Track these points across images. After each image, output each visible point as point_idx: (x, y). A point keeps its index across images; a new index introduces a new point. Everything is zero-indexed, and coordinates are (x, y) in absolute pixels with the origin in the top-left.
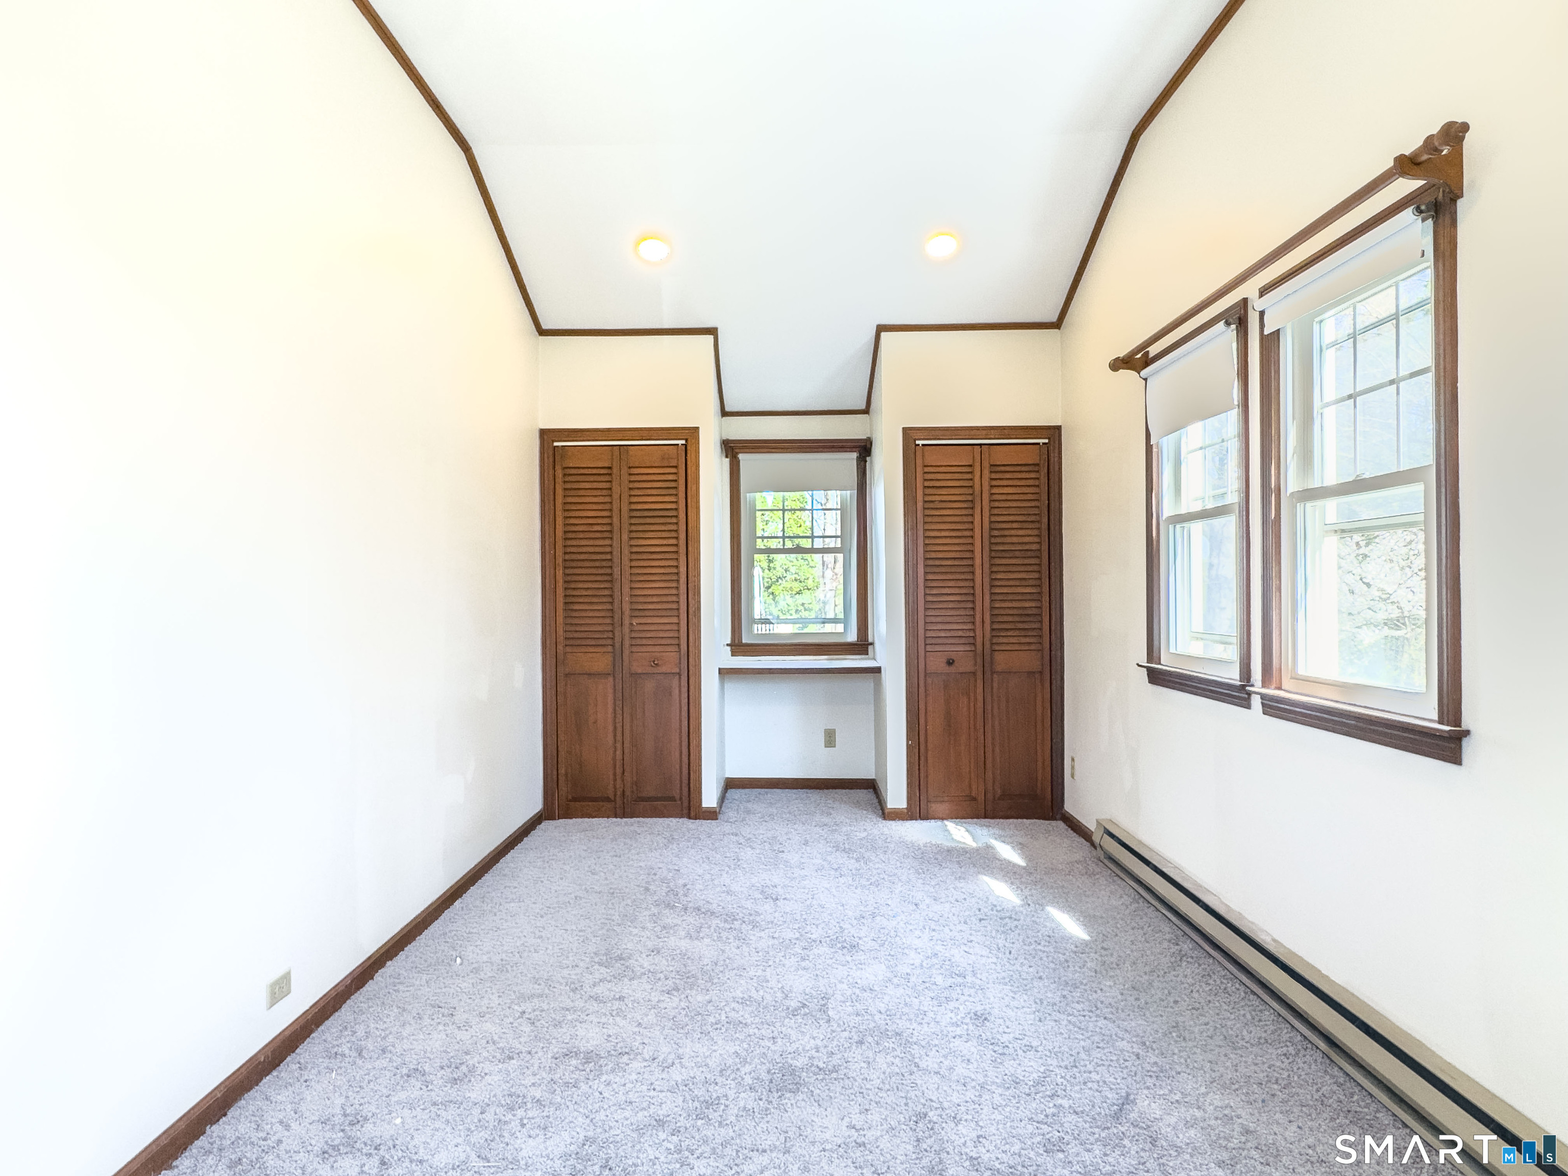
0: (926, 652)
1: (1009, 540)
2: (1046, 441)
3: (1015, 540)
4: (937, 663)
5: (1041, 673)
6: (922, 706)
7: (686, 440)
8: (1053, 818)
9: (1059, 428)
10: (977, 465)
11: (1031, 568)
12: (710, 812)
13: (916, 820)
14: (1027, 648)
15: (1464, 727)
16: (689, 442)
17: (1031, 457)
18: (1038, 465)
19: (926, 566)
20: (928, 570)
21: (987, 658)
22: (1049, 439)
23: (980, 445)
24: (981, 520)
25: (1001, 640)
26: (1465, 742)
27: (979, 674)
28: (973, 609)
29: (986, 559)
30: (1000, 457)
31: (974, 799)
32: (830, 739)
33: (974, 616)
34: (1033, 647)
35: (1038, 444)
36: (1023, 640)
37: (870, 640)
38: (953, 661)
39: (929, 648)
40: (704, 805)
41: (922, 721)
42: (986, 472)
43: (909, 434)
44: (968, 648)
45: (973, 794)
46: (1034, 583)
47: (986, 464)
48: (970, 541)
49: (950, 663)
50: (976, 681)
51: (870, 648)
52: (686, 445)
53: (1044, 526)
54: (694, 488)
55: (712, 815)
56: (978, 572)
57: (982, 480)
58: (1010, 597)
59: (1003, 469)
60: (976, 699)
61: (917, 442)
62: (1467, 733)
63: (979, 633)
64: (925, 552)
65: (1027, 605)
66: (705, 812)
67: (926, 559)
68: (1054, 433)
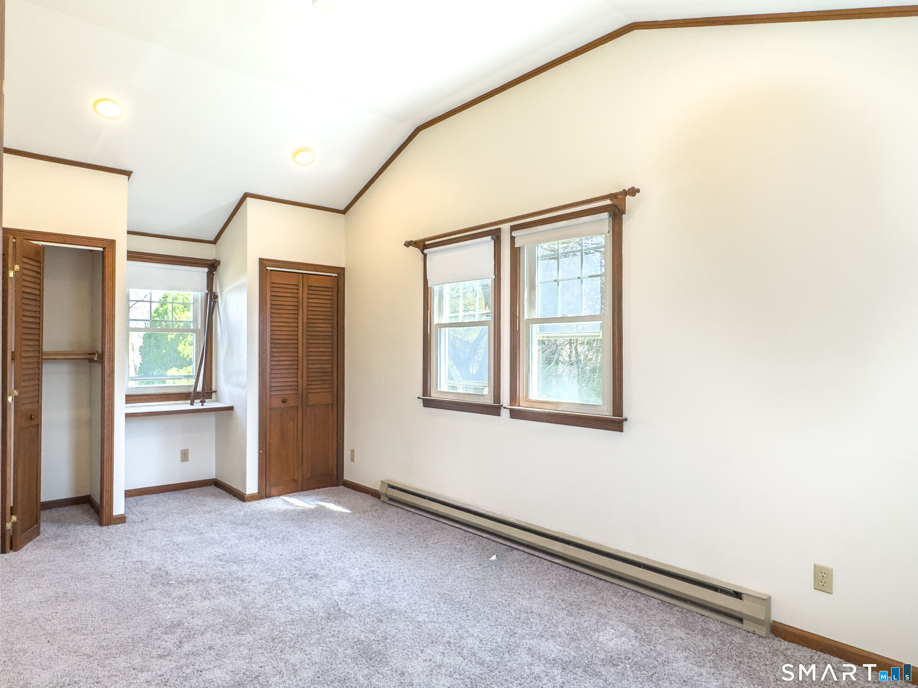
0: (271, 395)
1: (316, 329)
2: (337, 275)
3: (320, 329)
4: (277, 403)
5: (332, 404)
6: (268, 428)
7: (104, 248)
8: (337, 485)
9: (343, 269)
10: (301, 285)
11: (327, 346)
12: (120, 518)
13: (264, 498)
14: (324, 391)
15: (624, 417)
16: (107, 250)
17: (327, 283)
18: (332, 288)
19: (271, 343)
20: (273, 345)
21: (304, 396)
22: (338, 274)
23: (303, 273)
24: (302, 318)
25: (312, 387)
26: (625, 423)
27: (300, 407)
28: (297, 369)
29: (305, 340)
30: (314, 282)
31: (296, 481)
32: (185, 456)
33: (297, 373)
34: (328, 390)
35: (332, 276)
36: (323, 386)
37: (214, 389)
38: (286, 400)
39: (273, 393)
40: (114, 514)
41: (268, 438)
42: (306, 291)
43: (263, 263)
44: (294, 392)
45: (296, 478)
46: (329, 354)
47: (305, 285)
48: (296, 329)
49: (284, 401)
50: (297, 412)
51: (214, 395)
52: (103, 252)
53: (335, 323)
54: (110, 284)
55: (122, 519)
56: (300, 347)
57: (303, 294)
58: (317, 362)
59: (313, 288)
60: (297, 422)
61: (268, 268)
62: (626, 420)
63: (300, 383)
64: (271, 335)
65: (326, 366)
66: (116, 519)
67: (272, 339)
68: (341, 271)
